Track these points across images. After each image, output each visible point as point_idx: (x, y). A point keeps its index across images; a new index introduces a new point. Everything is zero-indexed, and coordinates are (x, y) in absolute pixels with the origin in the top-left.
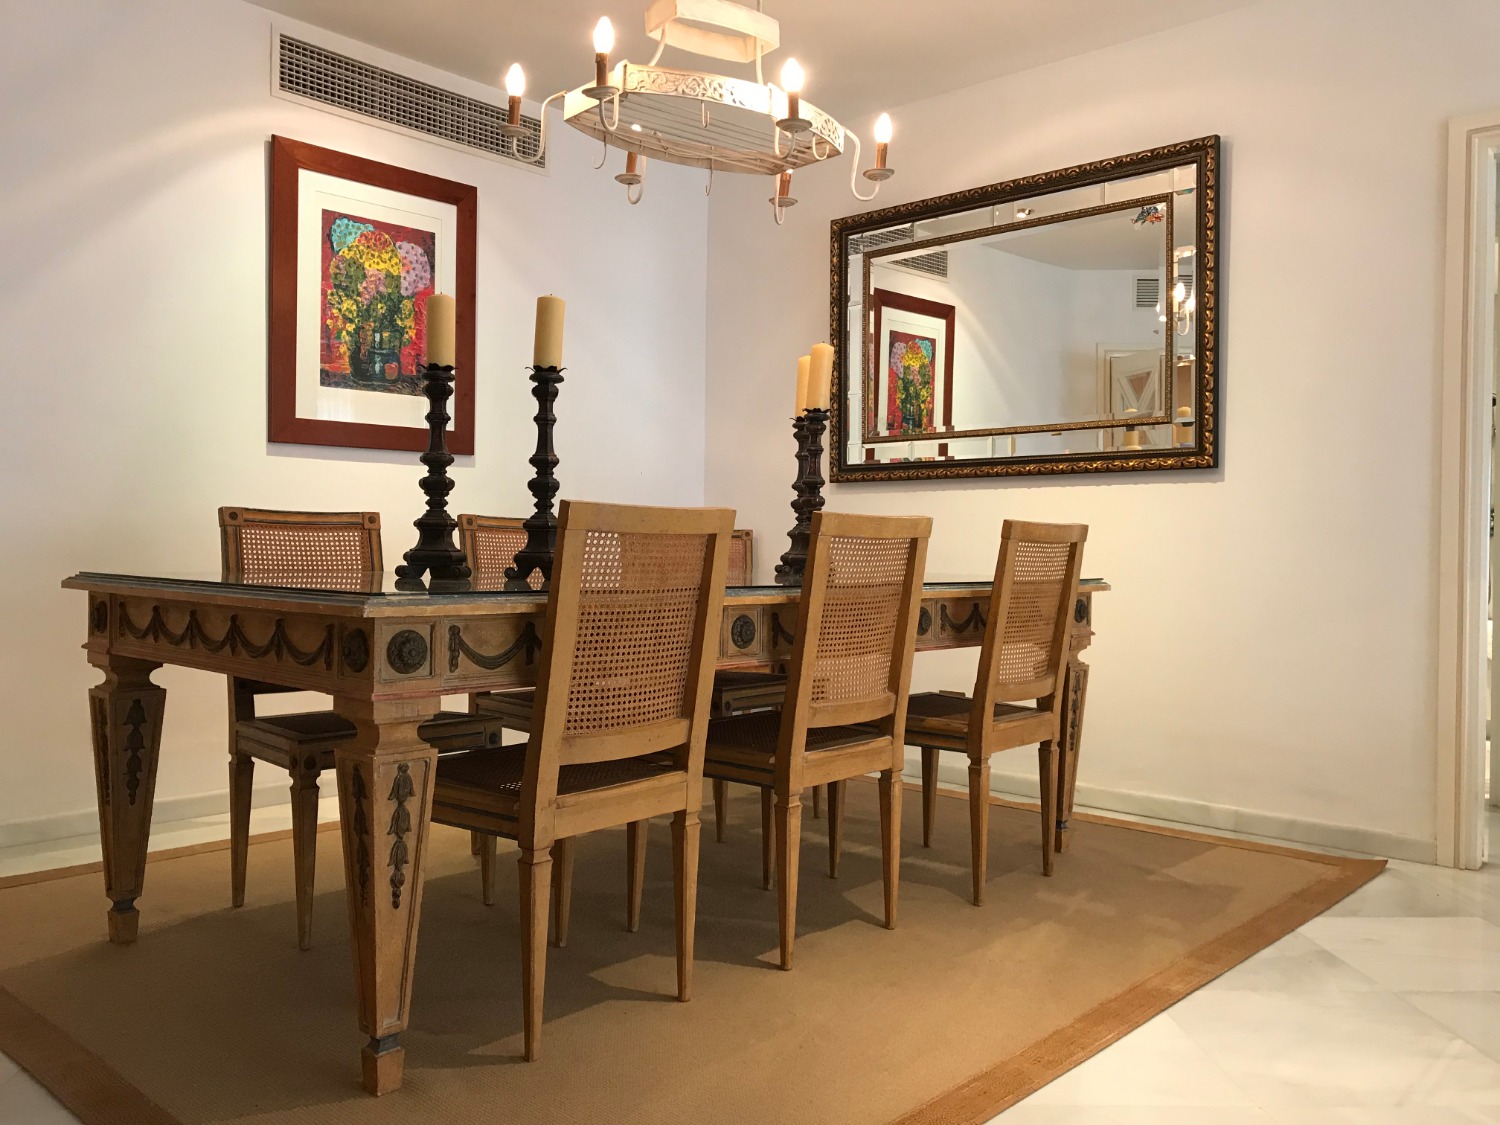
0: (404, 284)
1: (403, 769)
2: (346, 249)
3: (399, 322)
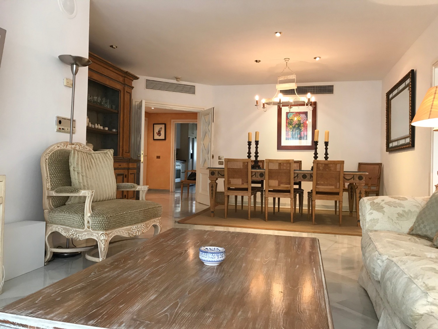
0: (301, 121)
1: (212, 185)
2: (290, 118)
3: (300, 128)
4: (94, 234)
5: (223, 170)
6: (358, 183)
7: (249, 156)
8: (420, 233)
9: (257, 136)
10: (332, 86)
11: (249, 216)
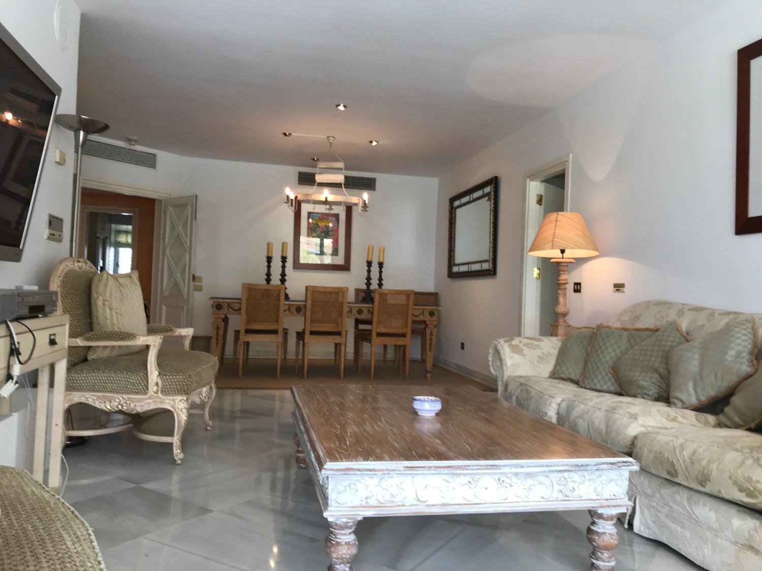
1: (218, 325)
4: (167, 401)
5: (239, 301)
6: (429, 320)
7: (268, 280)
8: (563, 376)
9: (285, 249)
10: (374, 180)
11: (279, 372)
